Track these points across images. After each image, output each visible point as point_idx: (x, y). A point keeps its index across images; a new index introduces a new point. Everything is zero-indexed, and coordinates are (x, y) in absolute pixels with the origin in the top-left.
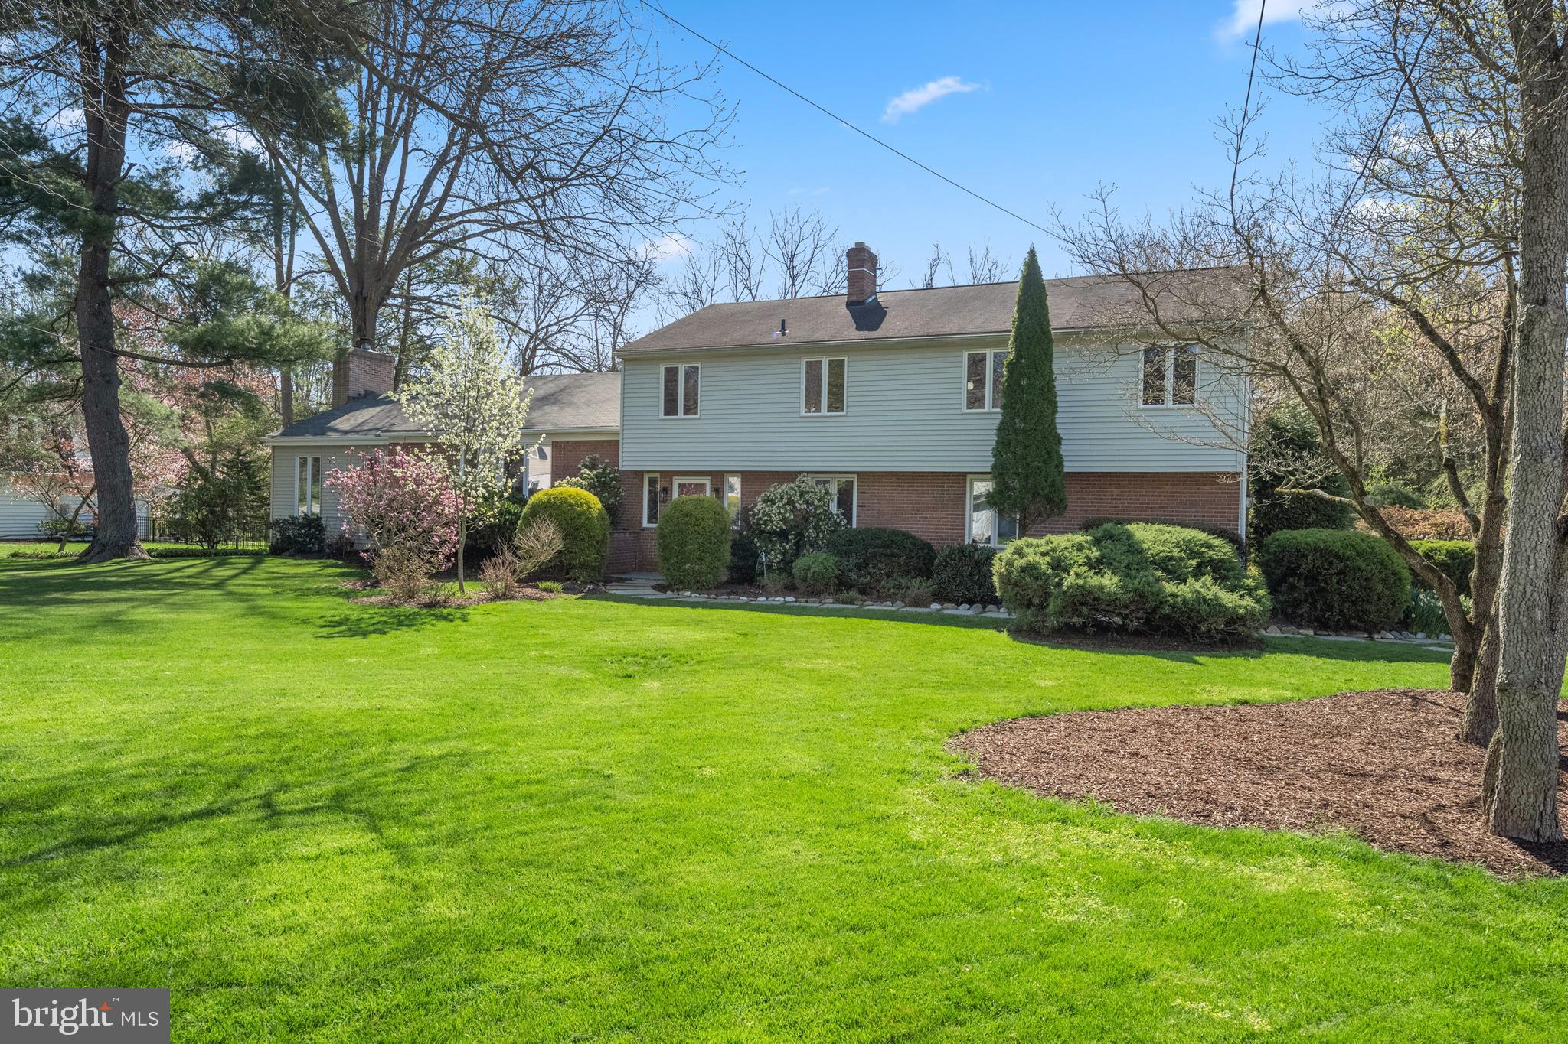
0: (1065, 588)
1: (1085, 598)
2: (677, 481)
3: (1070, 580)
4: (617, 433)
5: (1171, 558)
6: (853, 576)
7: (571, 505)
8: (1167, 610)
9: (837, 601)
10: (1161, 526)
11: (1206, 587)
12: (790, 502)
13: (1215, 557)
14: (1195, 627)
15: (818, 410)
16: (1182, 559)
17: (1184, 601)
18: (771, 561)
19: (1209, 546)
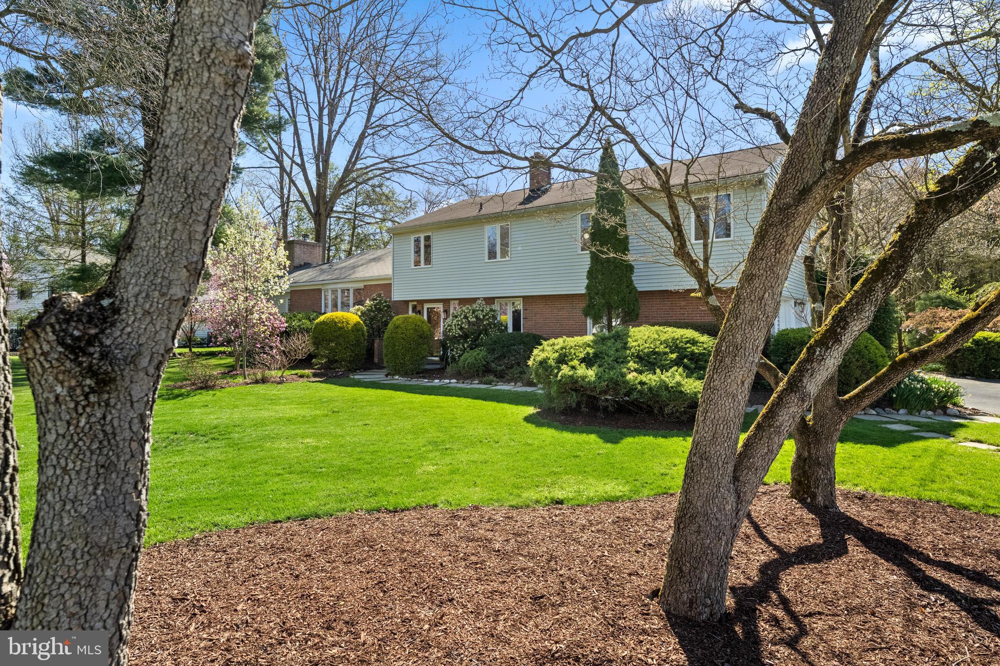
0: (559, 378)
1: (574, 385)
2: (426, 306)
3: (565, 370)
4: (390, 279)
5: (654, 353)
6: (493, 365)
7: (335, 323)
8: (635, 395)
9: (481, 383)
10: (661, 328)
11: (675, 377)
12: (466, 317)
13: (696, 351)
14: (661, 409)
15: (495, 258)
16: (666, 353)
17: (650, 389)
18: (453, 355)
19: (694, 342)
